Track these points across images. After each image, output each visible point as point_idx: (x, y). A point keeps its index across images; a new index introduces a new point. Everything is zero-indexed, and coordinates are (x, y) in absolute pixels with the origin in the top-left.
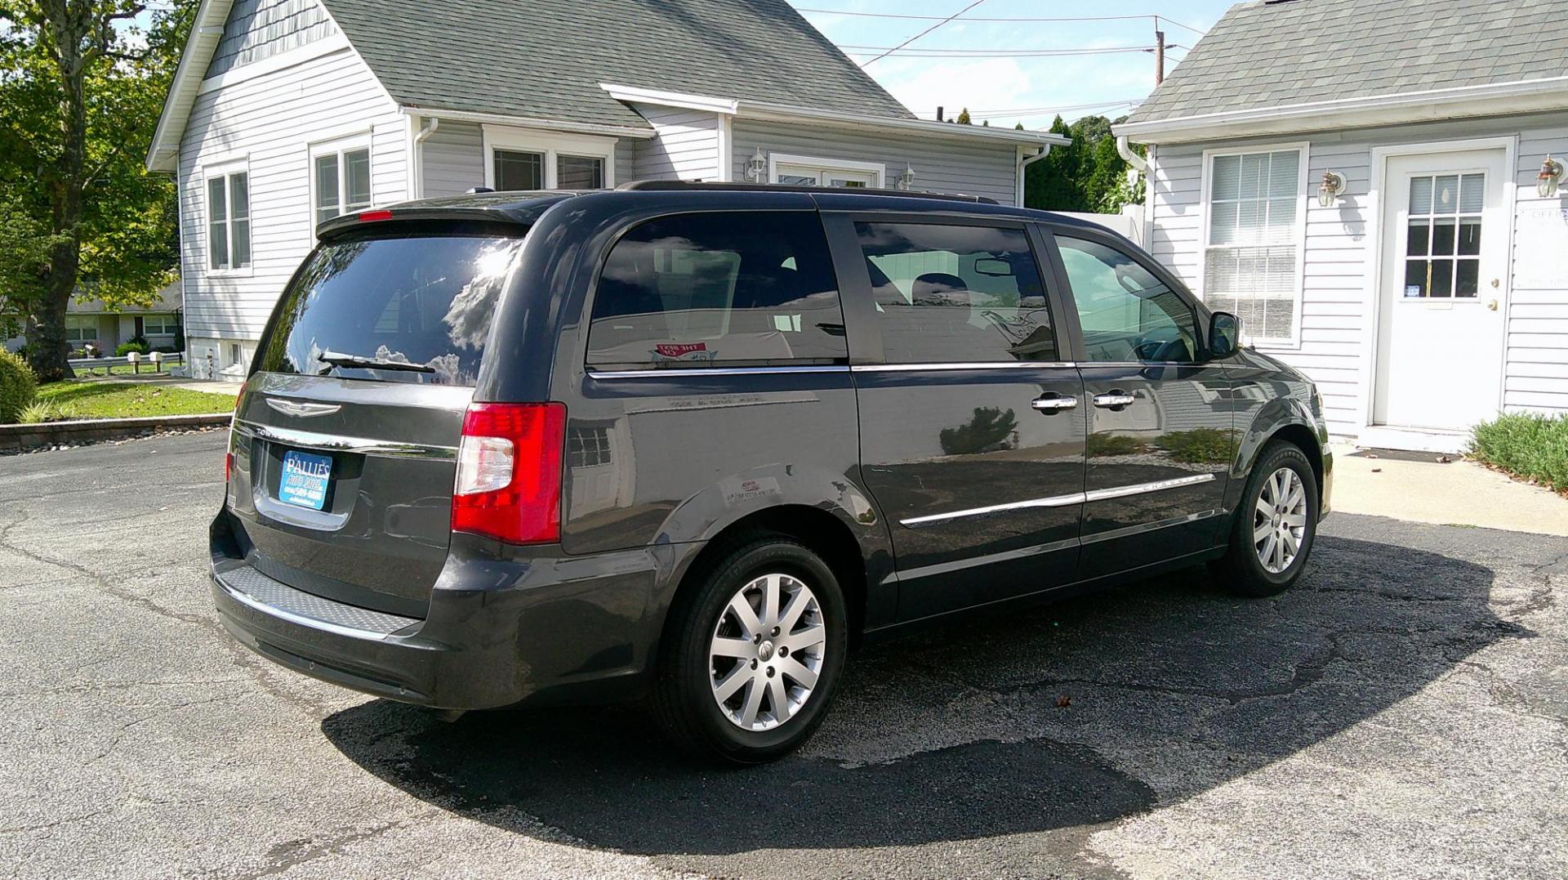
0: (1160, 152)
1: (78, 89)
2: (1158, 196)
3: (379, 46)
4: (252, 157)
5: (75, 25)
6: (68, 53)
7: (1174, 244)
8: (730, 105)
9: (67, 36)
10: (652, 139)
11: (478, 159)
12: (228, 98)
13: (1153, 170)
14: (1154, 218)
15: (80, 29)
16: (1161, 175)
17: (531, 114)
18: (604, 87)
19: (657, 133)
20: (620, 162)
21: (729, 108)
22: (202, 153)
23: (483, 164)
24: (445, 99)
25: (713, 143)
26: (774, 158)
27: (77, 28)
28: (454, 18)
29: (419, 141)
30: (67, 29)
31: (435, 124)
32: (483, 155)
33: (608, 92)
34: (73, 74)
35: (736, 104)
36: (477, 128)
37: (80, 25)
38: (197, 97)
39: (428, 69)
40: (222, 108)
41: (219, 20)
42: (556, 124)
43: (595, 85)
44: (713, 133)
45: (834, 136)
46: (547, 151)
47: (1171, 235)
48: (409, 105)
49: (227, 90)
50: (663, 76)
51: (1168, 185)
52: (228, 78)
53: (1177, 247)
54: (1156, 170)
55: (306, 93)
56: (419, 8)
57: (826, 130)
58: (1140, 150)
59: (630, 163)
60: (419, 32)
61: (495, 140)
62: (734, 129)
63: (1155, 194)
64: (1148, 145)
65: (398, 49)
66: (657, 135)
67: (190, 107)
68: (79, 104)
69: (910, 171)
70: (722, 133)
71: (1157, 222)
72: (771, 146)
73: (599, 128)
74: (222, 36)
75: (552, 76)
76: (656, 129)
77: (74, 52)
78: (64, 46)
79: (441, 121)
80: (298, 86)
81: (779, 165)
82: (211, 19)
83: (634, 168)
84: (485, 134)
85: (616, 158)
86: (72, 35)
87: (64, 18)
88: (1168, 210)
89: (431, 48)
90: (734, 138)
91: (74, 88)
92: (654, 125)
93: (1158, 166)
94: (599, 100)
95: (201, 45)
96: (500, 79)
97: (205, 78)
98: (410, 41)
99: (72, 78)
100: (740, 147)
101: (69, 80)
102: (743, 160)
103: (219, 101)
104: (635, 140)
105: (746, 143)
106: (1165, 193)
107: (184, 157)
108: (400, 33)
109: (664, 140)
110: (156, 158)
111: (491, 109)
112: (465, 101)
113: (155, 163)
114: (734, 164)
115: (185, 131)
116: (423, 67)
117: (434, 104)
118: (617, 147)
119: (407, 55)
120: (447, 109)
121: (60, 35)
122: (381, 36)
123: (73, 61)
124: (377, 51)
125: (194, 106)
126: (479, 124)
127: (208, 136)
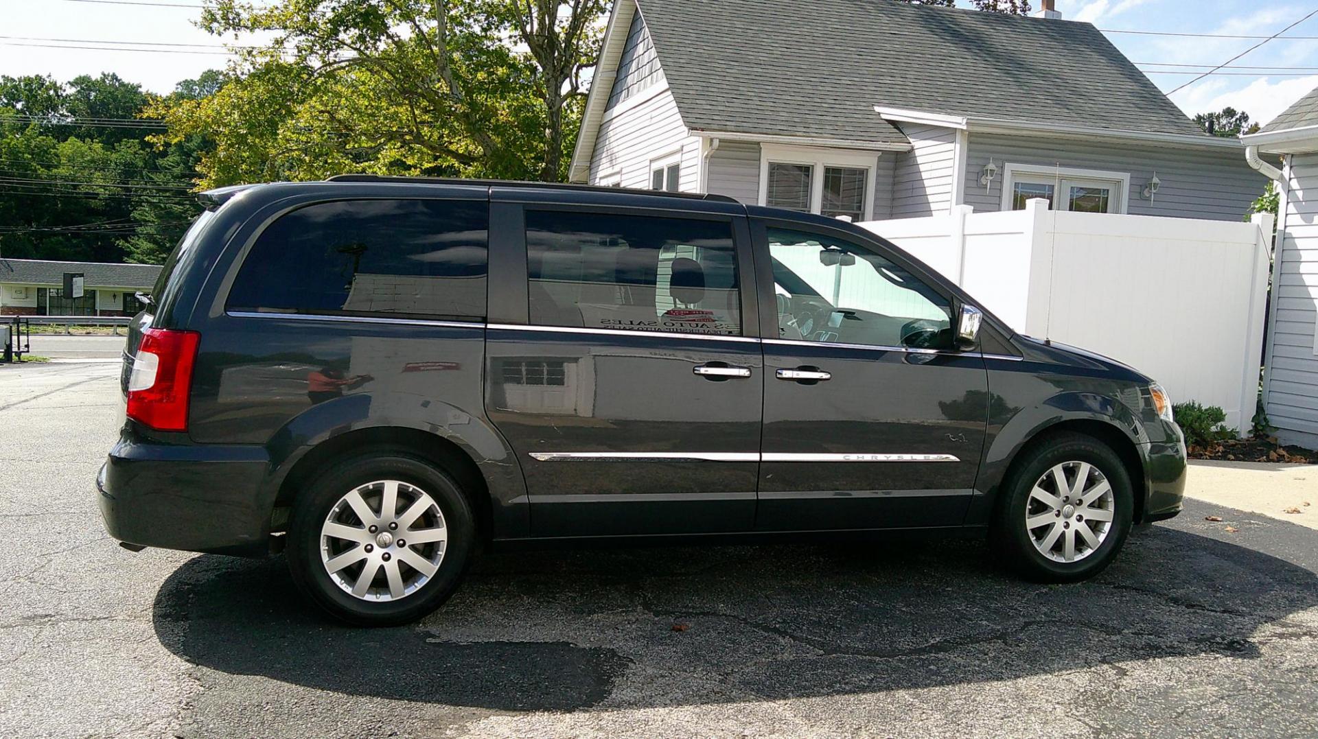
0: (1295, 161)
1: (557, 120)
2: (1291, 205)
3: (689, 83)
4: (624, 171)
5: (559, 73)
6: (553, 94)
7: (1301, 252)
8: (960, 122)
9: (552, 82)
10: (909, 152)
11: (755, 171)
12: (615, 126)
13: (1288, 179)
14: (1286, 227)
15: (562, 76)
16: (1294, 184)
17: (798, 134)
18: (877, 109)
19: (912, 147)
20: (881, 172)
21: (960, 124)
22: (600, 168)
23: (759, 175)
24: (728, 123)
25: (951, 155)
26: (1009, 167)
27: (560, 75)
28: (763, 57)
29: (706, 157)
30: (553, 76)
31: (716, 143)
32: (759, 168)
33: (879, 114)
34: (554, 109)
35: (965, 121)
36: (756, 146)
37: (562, 73)
38: (601, 126)
39: (723, 99)
40: (611, 134)
41: (613, 67)
42: (820, 141)
43: (871, 108)
44: (951, 146)
45: (1077, 148)
46: (816, 164)
47: (1300, 244)
48: (696, 129)
49: (614, 121)
50: (939, 99)
51: (1300, 194)
52: (617, 110)
53: (1305, 256)
54: (1290, 179)
55: (654, 120)
56: (736, 51)
57: (1067, 142)
58: (1276, 161)
59: (891, 172)
60: (728, 70)
61: (769, 156)
62: (970, 143)
63: (1288, 203)
64: (1284, 155)
65: (704, 84)
66: (912, 149)
67: (596, 133)
68: (557, 131)
69: (1156, 180)
70: (958, 146)
71: (1288, 230)
72: (1004, 156)
73: (859, 144)
74: (616, 78)
75: (833, 102)
76: (913, 144)
77: (557, 93)
78: (550, 89)
79: (721, 141)
80: (648, 116)
81: (1014, 173)
82: (607, 66)
83: (894, 177)
84: (763, 151)
85: (879, 168)
86: (556, 80)
87: (553, 69)
88: (1296, 219)
89: (734, 83)
90: (969, 150)
91: (555, 120)
92: (911, 140)
93: (1292, 176)
94: (868, 121)
95: (601, 86)
96: (784, 106)
97: (605, 111)
98: (718, 78)
99: (553, 112)
100: (977, 158)
101: (552, 114)
102: (977, 169)
103: (611, 128)
104: (897, 153)
105: (981, 155)
106: (1297, 202)
107: (592, 171)
108: (712, 72)
109: (917, 153)
110: (575, 172)
111: (765, 131)
112: (745, 124)
113: (574, 176)
114: (968, 172)
115: (594, 151)
116: (719, 99)
117: (716, 127)
118: (880, 159)
119: (710, 89)
120: (727, 131)
121: (549, 80)
122: (694, 74)
123: (555, 101)
124: (686, 87)
125: (599, 132)
126: (758, 143)
127: (604, 155)
